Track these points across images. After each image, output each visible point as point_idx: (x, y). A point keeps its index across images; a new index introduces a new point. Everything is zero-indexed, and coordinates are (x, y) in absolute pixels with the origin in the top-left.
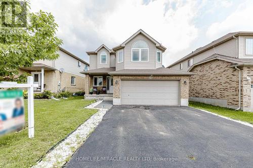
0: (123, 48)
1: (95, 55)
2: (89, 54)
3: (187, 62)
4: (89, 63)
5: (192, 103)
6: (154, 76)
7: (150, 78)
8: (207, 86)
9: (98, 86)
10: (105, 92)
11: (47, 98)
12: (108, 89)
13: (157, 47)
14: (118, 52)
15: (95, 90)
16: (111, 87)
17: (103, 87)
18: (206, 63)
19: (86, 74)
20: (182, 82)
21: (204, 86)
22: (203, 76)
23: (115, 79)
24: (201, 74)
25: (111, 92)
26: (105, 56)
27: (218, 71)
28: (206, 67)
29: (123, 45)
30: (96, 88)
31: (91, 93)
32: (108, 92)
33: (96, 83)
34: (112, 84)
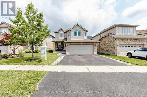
0: (70, 31)
1: (58, 33)
2: (55, 32)
3: (99, 35)
4: (54, 37)
5: (98, 53)
6: (83, 42)
7: (81, 43)
8: (106, 47)
9: (59, 47)
10: (62, 50)
11: (37, 52)
12: (64, 48)
13: (84, 31)
14: (68, 32)
15: (58, 49)
16: (65, 48)
17: (61, 48)
18: (106, 37)
19: (54, 42)
20: (94, 45)
21: (105, 46)
22: (105, 42)
23: (67, 44)
24: (104, 41)
25: (65, 50)
26: (62, 33)
27: (109, 40)
28: (106, 38)
29: (70, 30)
30: (58, 48)
31: (56, 50)
32: (63, 50)
33: (58, 46)
34: (66, 46)
